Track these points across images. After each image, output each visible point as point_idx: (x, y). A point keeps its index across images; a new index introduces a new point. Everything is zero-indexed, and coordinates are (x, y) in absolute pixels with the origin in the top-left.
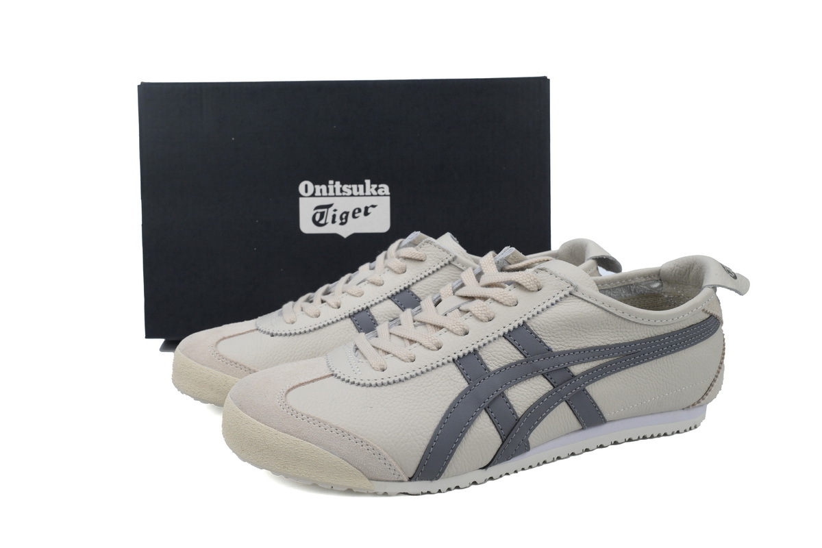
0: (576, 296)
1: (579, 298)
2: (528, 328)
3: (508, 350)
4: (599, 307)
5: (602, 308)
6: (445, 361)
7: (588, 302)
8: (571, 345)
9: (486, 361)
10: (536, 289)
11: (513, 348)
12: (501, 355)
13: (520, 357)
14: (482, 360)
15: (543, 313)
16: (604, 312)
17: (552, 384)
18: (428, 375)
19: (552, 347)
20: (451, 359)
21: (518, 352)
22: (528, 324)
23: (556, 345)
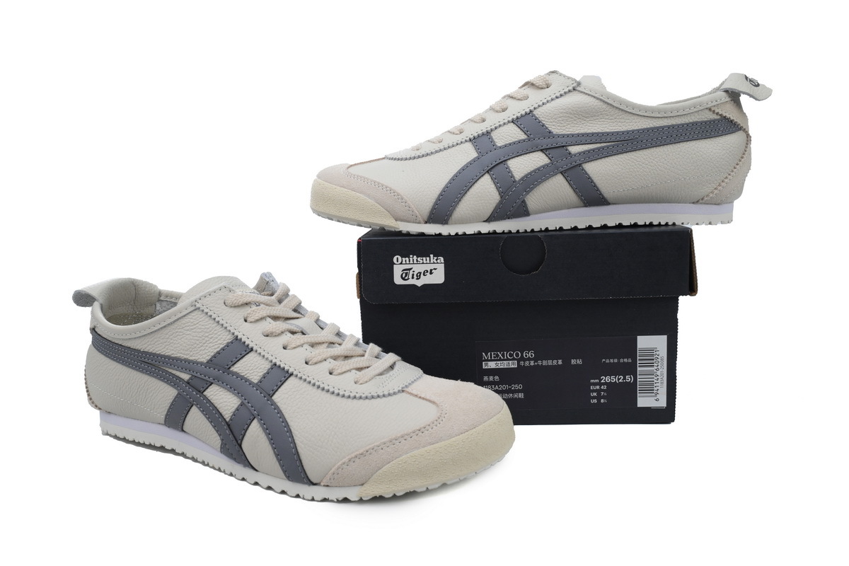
0: (579, 91)
1: (582, 92)
2: (533, 115)
3: (515, 132)
4: (598, 99)
5: (601, 100)
6: (464, 140)
7: (589, 95)
8: (571, 130)
9: (496, 140)
10: (545, 86)
11: (519, 130)
12: (508, 135)
13: (523, 136)
14: (492, 139)
15: (548, 104)
16: (602, 103)
17: (549, 159)
18: (449, 150)
19: (553, 130)
20: (468, 139)
21: (523, 133)
22: (534, 113)
23: (556, 129)
